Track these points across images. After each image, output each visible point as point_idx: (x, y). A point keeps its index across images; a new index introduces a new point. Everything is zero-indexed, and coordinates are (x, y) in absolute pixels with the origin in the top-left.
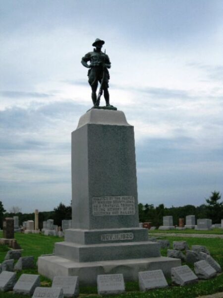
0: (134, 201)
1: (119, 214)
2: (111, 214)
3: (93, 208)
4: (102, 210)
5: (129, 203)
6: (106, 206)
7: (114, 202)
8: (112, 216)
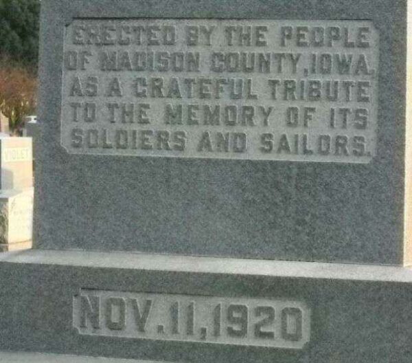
0: (372, 63)
1: (253, 154)
2: (191, 152)
3: (66, 100)
4: (126, 113)
5: (335, 77)
6: (157, 88)
7: (222, 61)
8: (190, 162)
